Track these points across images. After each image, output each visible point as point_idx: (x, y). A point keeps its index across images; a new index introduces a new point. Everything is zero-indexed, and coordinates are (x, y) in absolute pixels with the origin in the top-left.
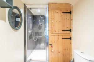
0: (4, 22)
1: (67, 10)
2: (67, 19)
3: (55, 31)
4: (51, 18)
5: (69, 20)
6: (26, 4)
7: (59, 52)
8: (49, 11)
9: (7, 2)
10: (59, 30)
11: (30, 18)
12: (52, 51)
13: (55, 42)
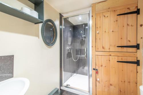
0: (37, 38)
1: (129, 8)
2: (128, 25)
3: (103, 48)
4: (96, 28)
5: (135, 27)
6: (63, 14)
7: (111, 85)
8: (92, 16)
9: (39, 18)
10: (110, 45)
11: (71, 29)
12: (98, 79)
13: (104, 66)
